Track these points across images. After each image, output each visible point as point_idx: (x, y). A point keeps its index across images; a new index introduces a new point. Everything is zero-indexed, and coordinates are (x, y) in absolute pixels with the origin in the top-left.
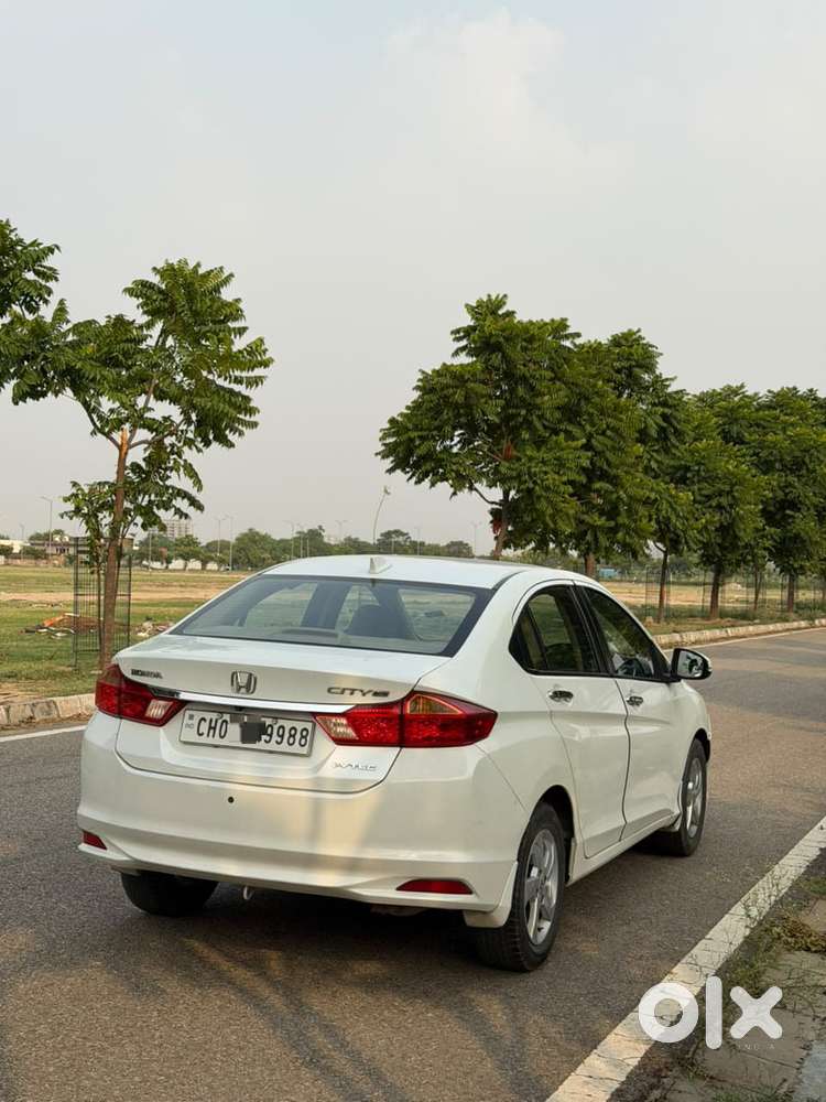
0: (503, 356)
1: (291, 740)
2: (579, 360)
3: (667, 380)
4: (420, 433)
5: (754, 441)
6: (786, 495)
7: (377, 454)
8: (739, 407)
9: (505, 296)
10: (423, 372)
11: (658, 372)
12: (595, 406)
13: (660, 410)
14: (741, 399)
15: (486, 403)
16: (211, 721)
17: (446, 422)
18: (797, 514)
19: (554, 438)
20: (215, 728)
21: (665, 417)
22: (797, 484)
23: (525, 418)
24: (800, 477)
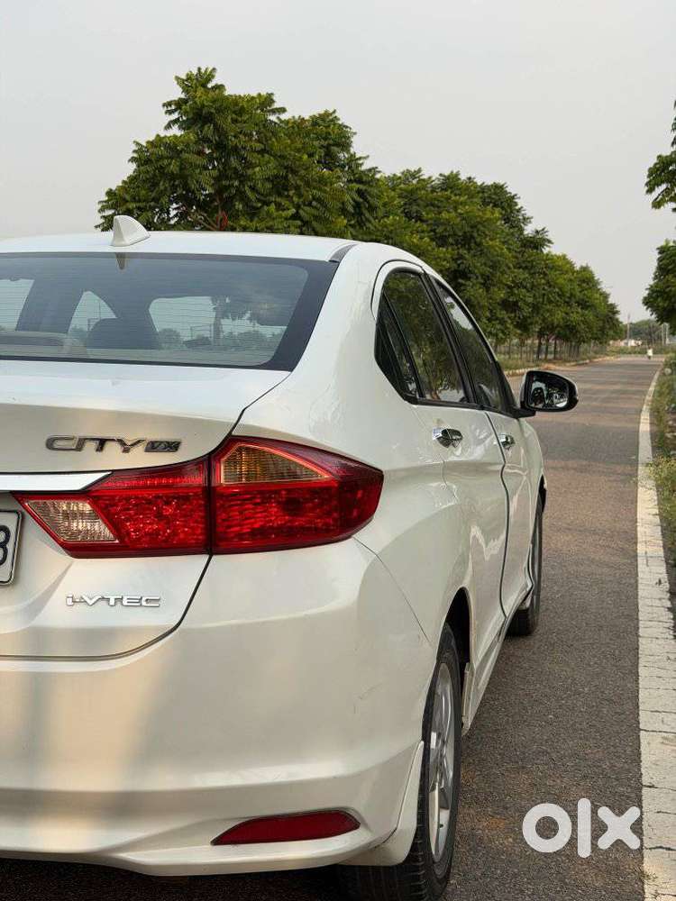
0: (215, 128)
2: (285, 134)
3: (360, 158)
4: (138, 205)
5: (431, 219)
6: (459, 265)
7: (96, 227)
8: (417, 189)
9: (214, 69)
10: (138, 144)
11: (352, 151)
12: (302, 178)
13: (356, 186)
14: (418, 182)
15: (200, 173)
17: (162, 193)
18: (468, 283)
19: (266, 208)
21: (359, 192)
22: (467, 256)
23: (238, 189)
24: (469, 249)
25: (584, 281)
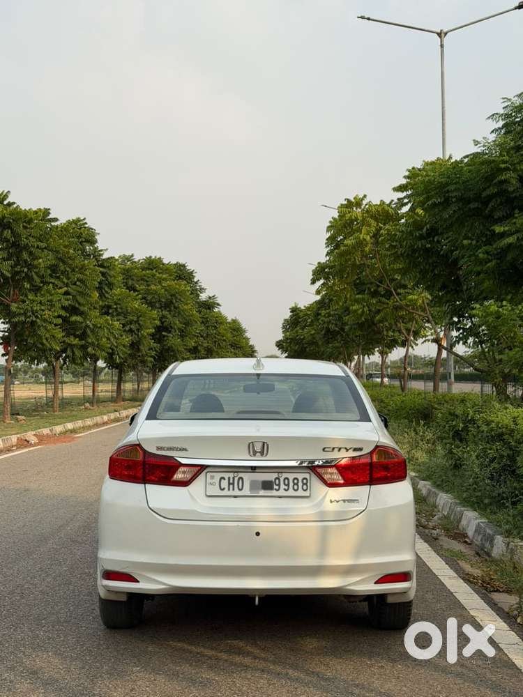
0: (12, 232)
1: (296, 487)
2: (58, 236)
3: (101, 250)
5: (142, 290)
6: (162, 323)
8: (131, 268)
9: (9, 192)
11: (96, 246)
12: (69, 266)
13: (100, 269)
14: (132, 263)
16: (229, 478)
18: (169, 335)
19: (46, 287)
20: (233, 484)
21: (103, 274)
22: (169, 316)
23: (26, 274)
24: (170, 311)
25: (234, 330)
